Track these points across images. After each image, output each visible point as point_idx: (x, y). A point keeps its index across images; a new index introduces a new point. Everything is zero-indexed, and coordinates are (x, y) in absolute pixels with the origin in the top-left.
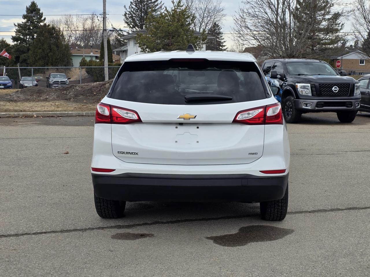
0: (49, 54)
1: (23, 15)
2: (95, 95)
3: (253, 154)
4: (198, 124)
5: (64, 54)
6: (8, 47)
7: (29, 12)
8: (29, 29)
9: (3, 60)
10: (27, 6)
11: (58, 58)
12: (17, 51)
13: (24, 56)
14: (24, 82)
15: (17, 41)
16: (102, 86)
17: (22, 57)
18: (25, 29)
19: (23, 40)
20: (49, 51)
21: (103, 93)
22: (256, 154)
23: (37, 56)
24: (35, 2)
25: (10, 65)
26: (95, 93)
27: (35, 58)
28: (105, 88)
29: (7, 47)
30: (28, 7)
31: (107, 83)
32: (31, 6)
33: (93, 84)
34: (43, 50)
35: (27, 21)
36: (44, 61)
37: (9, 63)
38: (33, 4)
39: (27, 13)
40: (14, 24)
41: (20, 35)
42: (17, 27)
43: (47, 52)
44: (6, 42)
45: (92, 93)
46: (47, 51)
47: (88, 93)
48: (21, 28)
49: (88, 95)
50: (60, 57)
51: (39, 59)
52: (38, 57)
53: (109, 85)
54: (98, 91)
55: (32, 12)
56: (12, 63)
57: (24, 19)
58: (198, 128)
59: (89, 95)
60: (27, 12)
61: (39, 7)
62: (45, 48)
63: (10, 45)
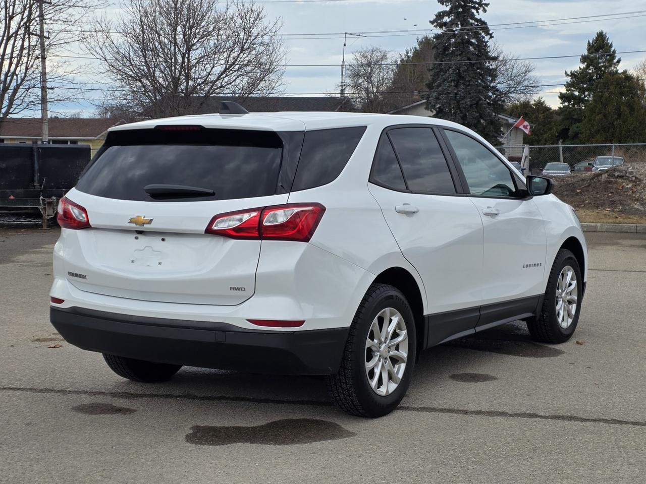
0: (616, 123)
1: (582, 56)
2: (577, 194)
3: (237, 289)
4: (163, 234)
5: (642, 122)
6: (547, 112)
7: (593, 50)
8: (591, 79)
9: (537, 135)
10: (589, 41)
11: (631, 128)
12: (568, 119)
13: (577, 128)
14: (548, 171)
15: (569, 101)
16: (594, 178)
17: (573, 129)
18: (582, 80)
19: (579, 100)
20: (616, 116)
21: (592, 191)
22: (243, 289)
23: (593, 126)
24: (604, 33)
25: (548, 143)
26: (578, 191)
27: (590, 130)
28: (599, 181)
29: (545, 112)
30: (591, 42)
31: (604, 173)
32: (597, 39)
33: (584, 175)
34: (605, 116)
35: (588, 67)
36: (606, 135)
37: (547, 139)
38: (601, 37)
39: (588, 52)
40: (566, 73)
41: (573, 91)
42: (570, 78)
43: (613, 119)
44: (545, 103)
45: (574, 190)
46: (612, 117)
47: (567, 191)
48: (577, 79)
49: (565, 193)
50: (635, 127)
51: (598, 131)
52: (595, 128)
53: (607, 176)
54: (586, 187)
55: (597, 50)
56: (552, 138)
57: (583, 62)
58: (163, 240)
59: (567, 195)
60: (589, 50)
61: (610, 41)
62: (609, 113)
63: (550, 109)
